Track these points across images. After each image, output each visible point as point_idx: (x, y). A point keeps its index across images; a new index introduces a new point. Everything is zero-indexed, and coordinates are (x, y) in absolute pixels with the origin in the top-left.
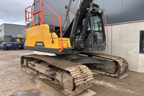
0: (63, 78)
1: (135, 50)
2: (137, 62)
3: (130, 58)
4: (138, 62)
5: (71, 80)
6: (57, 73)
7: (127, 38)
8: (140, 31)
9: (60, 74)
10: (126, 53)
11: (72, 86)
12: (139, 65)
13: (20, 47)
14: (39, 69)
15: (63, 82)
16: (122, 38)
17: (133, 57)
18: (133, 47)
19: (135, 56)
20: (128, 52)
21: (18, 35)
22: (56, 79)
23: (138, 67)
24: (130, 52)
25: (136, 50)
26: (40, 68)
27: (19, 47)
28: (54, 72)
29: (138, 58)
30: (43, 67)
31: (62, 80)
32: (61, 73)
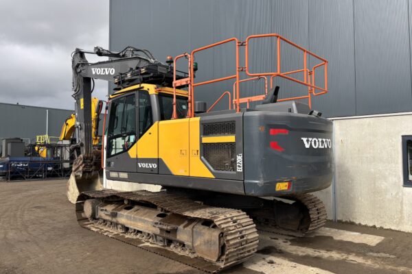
0: (195, 236)
1: (392, 179)
2: (400, 208)
3: (381, 198)
4: (402, 207)
5: (213, 238)
6: (181, 227)
7: (371, 151)
8: (403, 136)
9: (189, 229)
10: (373, 185)
11: (218, 252)
12: (405, 215)
13: (51, 171)
14: (129, 222)
15: (196, 245)
16: (359, 150)
17: (389, 196)
18: (387, 173)
19: (394, 194)
20: (377, 184)
21: (38, 137)
22: (178, 241)
23: (402, 218)
24: (383, 185)
25: (395, 179)
26: (135, 219)
27: (48, 171)
28: (173, 226)
29: (402, 199)
30: (143, 218)
31: (193, 243)
32: (191, 226)
